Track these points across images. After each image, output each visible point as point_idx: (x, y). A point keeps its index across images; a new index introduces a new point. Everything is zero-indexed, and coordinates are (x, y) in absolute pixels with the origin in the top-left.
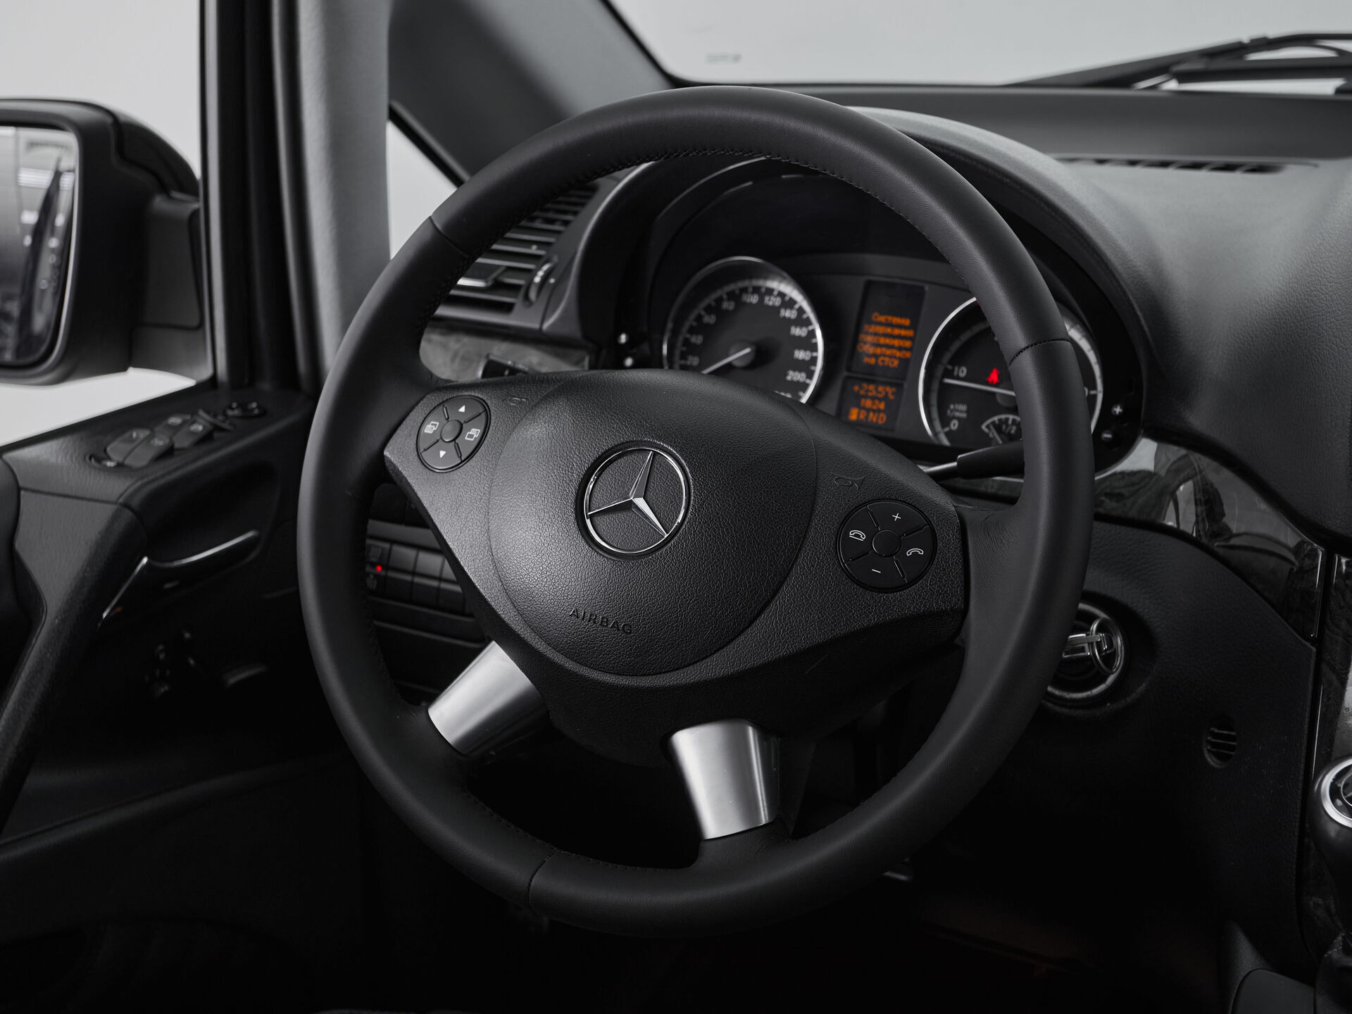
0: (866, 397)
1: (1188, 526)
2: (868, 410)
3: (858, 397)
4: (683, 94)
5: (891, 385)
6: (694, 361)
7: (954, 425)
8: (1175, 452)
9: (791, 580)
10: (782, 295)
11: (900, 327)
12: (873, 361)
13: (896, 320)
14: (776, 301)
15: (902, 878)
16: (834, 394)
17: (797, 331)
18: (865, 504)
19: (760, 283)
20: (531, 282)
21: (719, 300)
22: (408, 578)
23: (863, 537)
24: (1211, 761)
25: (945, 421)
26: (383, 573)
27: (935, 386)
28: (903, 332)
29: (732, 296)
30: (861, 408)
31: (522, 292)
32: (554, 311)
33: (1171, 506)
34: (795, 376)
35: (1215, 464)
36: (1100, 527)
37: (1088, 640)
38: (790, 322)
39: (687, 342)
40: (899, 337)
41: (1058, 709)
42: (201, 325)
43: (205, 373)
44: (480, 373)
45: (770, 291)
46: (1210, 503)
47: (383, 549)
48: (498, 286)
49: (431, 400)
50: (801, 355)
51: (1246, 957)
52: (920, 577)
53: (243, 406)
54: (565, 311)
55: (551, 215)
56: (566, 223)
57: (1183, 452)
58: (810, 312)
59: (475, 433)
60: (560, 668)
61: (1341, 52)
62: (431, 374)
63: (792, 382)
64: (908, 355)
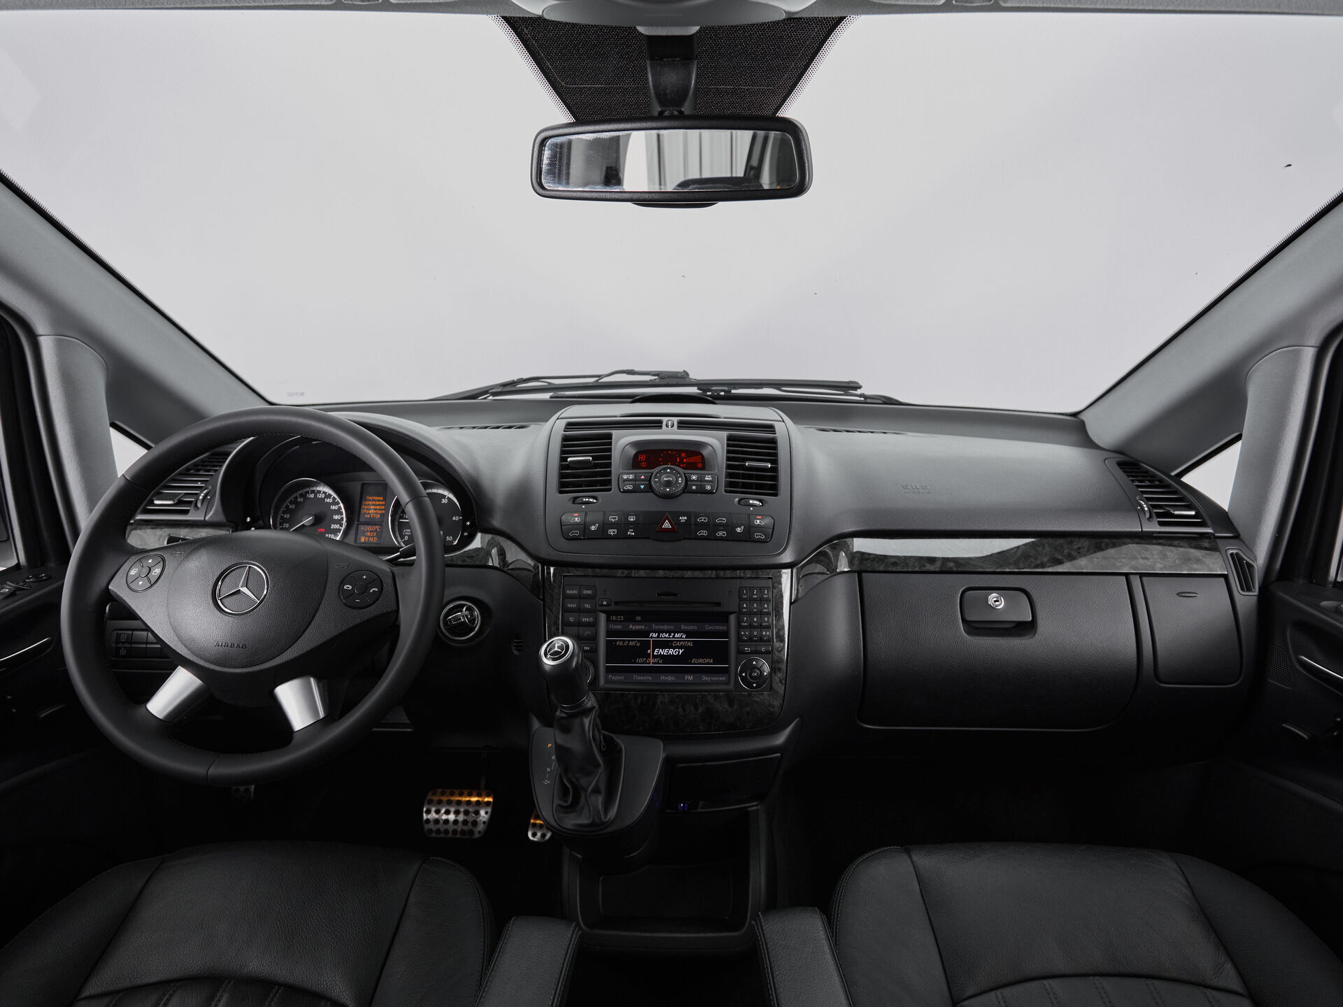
0: (368, 531)
1: (497, 564)
2: (369, 537)
3: (364, 532)
4: (275, 408)
5: (379, 525)
6: (287, 525)
7: (406, 538)
8: (488, 537)
9: (320, 612)
10: (324, 493)
11: (380, 501)
12: (369, 516)
13: (377, 498)
14: (323, 496)
15: (410, 730)
16: (353, 532)
17: (333, 507)
18: (351, 573)
19: (315, 488)
20: (198, 499)
21: (296, 498)
22: (144, 646)
23: (350, 587)
24: (515, 652)
25: (402, 537)
26: (129, 646)
27: (396, 523)
28: (380, 503)
29: (301, 495)
30: (365, 536)
31: (193, 504)
32: (211, 511)
33: (490, 559)
34: (334, 526)
35: (505, 539)
36: (448, 570)
37: (463, 615)
38: (330, 504)
39: (282, 518)
40: (379, 505)
41: (457, 645)
42: (8, 539)
43: (13, 562)
44: (166, 543)
45: (319, 492)
46: (502, 554)
47: (128, 634)
48: (180, 503)
49: (133, 559)
50: (336, 517)
51: (536, 724)
52: (377, 600)
53: (36, 576)
54: (216, 510)
55: (209, 468)
56: (216, 471)
57: (491, 536)
58: (338, 499)
59: (157, 571)
60: (213, 671)
61: (549, 383)
62: (134, 547)
63: (334, 529)
64: (384, 512)
